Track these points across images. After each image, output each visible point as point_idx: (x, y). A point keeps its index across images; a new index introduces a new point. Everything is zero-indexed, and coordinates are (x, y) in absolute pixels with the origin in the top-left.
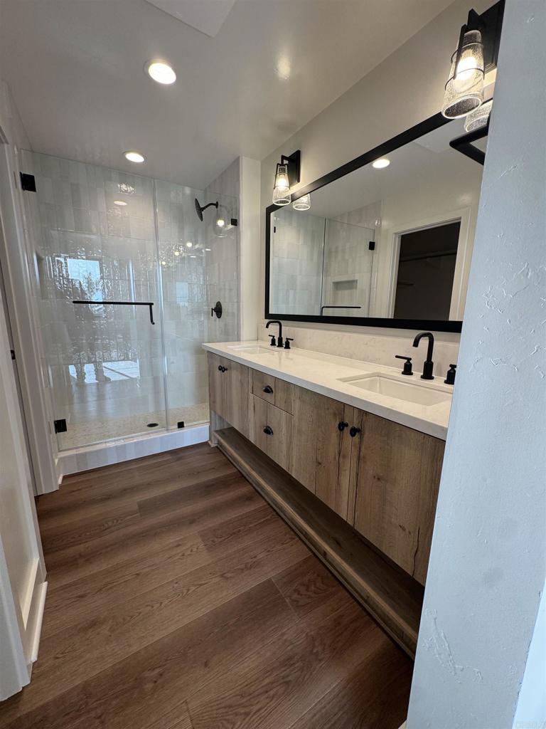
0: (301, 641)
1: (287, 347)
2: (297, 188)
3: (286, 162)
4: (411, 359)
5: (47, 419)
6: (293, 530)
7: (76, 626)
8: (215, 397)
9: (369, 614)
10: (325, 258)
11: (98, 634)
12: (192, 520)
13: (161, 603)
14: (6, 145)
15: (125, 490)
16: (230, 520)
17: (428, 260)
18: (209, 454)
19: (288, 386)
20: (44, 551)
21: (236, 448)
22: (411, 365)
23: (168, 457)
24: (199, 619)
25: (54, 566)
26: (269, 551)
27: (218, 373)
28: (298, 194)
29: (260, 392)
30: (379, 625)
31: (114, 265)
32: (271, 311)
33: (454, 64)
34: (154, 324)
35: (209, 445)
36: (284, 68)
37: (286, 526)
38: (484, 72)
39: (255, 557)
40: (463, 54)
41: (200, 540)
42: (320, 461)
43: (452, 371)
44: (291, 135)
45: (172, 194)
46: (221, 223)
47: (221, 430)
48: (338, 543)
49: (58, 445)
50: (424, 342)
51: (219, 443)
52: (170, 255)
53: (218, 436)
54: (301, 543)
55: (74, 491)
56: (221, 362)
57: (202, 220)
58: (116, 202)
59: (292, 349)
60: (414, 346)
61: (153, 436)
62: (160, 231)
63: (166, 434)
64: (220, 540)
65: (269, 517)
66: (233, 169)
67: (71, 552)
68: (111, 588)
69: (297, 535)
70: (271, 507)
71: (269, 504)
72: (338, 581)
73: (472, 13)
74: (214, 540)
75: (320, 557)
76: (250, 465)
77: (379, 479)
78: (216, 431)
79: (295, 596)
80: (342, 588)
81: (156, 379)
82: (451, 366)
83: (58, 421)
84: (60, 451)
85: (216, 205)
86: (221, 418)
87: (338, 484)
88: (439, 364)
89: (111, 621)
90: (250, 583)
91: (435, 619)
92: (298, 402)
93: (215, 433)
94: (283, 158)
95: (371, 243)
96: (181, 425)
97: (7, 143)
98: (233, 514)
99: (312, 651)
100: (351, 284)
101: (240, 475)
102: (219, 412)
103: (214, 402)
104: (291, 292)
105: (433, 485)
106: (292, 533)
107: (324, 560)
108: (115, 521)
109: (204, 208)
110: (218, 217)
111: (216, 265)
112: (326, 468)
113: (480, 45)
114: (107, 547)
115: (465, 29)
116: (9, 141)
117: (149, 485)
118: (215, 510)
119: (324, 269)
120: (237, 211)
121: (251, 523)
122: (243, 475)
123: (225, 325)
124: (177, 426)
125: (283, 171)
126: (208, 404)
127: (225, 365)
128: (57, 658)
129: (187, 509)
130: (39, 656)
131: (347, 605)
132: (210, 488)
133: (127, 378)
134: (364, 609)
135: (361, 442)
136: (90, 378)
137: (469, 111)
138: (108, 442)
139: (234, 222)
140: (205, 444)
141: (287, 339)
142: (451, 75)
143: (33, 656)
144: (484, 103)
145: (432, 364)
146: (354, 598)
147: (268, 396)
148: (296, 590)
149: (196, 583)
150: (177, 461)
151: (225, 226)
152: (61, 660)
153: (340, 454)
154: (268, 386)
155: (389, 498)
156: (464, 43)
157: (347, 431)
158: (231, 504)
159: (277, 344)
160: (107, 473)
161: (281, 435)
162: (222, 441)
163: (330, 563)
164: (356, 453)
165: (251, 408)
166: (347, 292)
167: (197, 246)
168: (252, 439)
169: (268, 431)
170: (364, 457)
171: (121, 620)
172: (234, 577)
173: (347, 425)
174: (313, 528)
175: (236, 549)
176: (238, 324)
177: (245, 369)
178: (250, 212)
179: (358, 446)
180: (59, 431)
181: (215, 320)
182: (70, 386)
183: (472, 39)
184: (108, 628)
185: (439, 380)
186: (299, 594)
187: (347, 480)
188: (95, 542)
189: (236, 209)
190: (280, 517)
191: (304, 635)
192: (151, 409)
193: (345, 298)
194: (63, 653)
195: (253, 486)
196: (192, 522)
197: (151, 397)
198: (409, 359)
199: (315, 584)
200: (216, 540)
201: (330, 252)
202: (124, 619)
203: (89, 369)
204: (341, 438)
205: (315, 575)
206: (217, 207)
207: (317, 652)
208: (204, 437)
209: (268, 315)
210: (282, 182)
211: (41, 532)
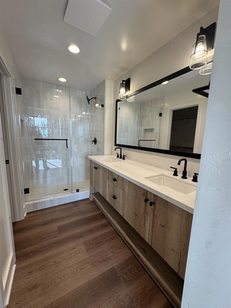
0: (127, 300)
1: (124, 159)
2: (129, 93)
3: (124, 83)
4: (177, 169)
5: (21, 188)
6: (124, 242)
7: (27, 287)
8: (92, 179)
9: (158, 287)
10: (141, 118)
11: (36, 292)
12: (81, 236)
13: (65, 277)
14: (10, 78)
15: (52, 220)
16: (97, 237)
17: (184, 120)
18: (89, 204)
19: (123, 179)
20: (15, 249)
21: (101, 202)
22: (177, 171)
23: (72, 205)
24: (81, 286)
25: (19, 257)
26: (113, 253)
27: (94, 169)
28: (129, 96)
29: (112, 180)
30: (163, 293)
31: (52, 122)
32: (117, 143)
33: (194, 48)
34: (68, 148)
35: (89, 200)
36: (124, 46)
37: (122, 240)
38: (207, 52)
39: (108, 255)
40: (198, 44)
41: (83, 246)
42: (137, 214)
43: (195, 176)
44: (126, 72)
45: (78, 93)
46: (97, 105)
47: (95, 193)
48: (145, 251)
49: (25, 199)
50: (183, 163)
51: (94, 199)
52: (76, 117)
53: (93, 196)
54: (128, 249)
55: (31, 220)
56: (95, 165)
57: (89, 104)
58: (55, 96)
59: (126, 160)
60: (178, 164)
61: (66, 195)
62: (72, 108)
63: (71, 195)
64: (92, 246)
65: (114, 236)
66: (102, 84)
67: (27, 250)
68: (43, 269)
69: (126, 245)
70: (115, 230)
71: (115, 229)
72: (144, 269)
73: (202, 28)
74: (91, 246)
75: (136, 256)
76: (107, 211)
77: (162, 226)
78: (93, 194)
79: (125, 276)
80: (146, 273)
81: (68, 169)
82: (195, 173)
83: (26, 189)
84: (26, 202)
85: (95, 98)
86: (94, 188)
87: (145, 225)
88: (189, 172)
89: (42, 285)
90: (105, 268)
91: (188, 304)
92: (127, 186)
93: (92, 194)
94: (123, 81)
95: (160, 113)
96: (78, 191)
97: (11, 77)
98: (98, 234)
99: (132, 305)
100: (152, 130)
101: (102, 214)
102: (94, 186)
103: (92, 182)
104: (126, 133)
105: (187, 233)
106: (124, 243)
107: (138, 258)
108: (47, 235)
109: (90, 100)
110: (96, 103)
111: (95, 122)
112: (139, 217)
113: (205, 41)
114: (43, 248)
115: (199, 35)
116: (11, 76)
117: (63, 218)
118: (91, 231)
119: (140, 123)
120: (104, 101)
121: (106, 238)
122: (104, 215)
123: (98, 147)
124: (76, 191)
125: (123, 86)
126: (89, 180)
127: (97, 166)
128: (17, 304)
129: (78, 230)
130: (9, 303)
131: (148, 281)
132: (88, 220)
133: (56, 167)
134: (156, 284)
135: (154, 208)
136: (41, 167)
137: (201, 66)
138: (47, 198)
139: (103, 106)
140: (88, 199)
141: (124, 155)
142: (193, 53)
143: (7, 303)
144: (207, 64)
145: (186, 172)
146: (151, 278)
147: (115, 182)
148: (125, 273)
149: (81, 267)
150: (75, 207)
151: (99, 106)
152: (19, 304)
153: (145, 212)
154: (115, 178)
155: (167, 236)
156: (198, 40)
157: (148, 203)
158: (98, 229)
159: (119, 157)
160: (45, 212)
161: (120, 200)
162: (95, 198)
163: (141, 259)
164: (152, 213)
165: (107, 187)
166: (150, 133)
167: (87, 114)
168: (107, 199)
169: (114, 197)
170: (156, 215)
171: (47, 286)
172: (98, 265)
173: (148, 200)
174: (133, 243)
175: (99, 251)
176: (103, 148)
177: (105, 169)
178: (109, 102)
179: (153, 210)
180: (26, 193)
181: (94, 145)
182: (33, 172)
183: (202, 38)
184: (41, 289)
185: (189, 179)
186: (126, 275)
187: (148, 224)
188: (39, 245)
189: (103, 100)
190: (119, 235)
191: (128, 297)
192: (66, 182)
193: (149, 136)
194: (20, 301)
195: (108, 220)
196: (81, 237)
197: (66, 177)
198: (176, 169)
199: (134, 270)
200: (90, 246)
201: (143, 116)
202: (48, 285)
203: (41, 162)
204: (146, 206)
205: (134, 265)
206: (96, 99)
207: (134, 306)
208: (88, 196)
209: (116, 145)
210: (123, 90)
211: (14, 240)
